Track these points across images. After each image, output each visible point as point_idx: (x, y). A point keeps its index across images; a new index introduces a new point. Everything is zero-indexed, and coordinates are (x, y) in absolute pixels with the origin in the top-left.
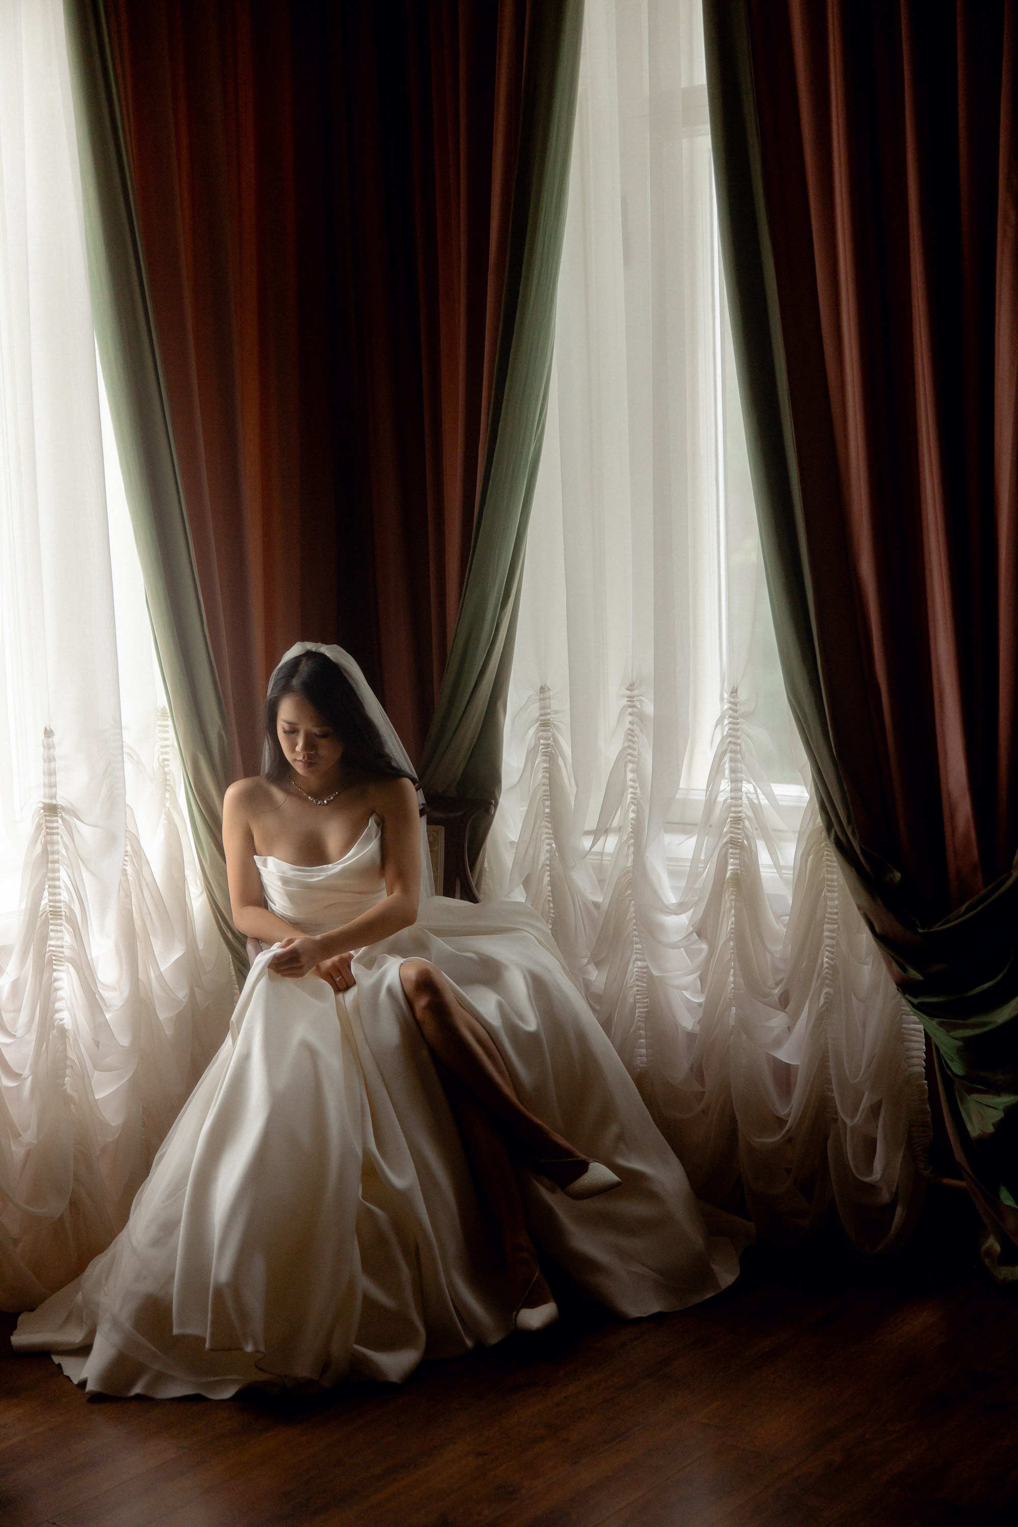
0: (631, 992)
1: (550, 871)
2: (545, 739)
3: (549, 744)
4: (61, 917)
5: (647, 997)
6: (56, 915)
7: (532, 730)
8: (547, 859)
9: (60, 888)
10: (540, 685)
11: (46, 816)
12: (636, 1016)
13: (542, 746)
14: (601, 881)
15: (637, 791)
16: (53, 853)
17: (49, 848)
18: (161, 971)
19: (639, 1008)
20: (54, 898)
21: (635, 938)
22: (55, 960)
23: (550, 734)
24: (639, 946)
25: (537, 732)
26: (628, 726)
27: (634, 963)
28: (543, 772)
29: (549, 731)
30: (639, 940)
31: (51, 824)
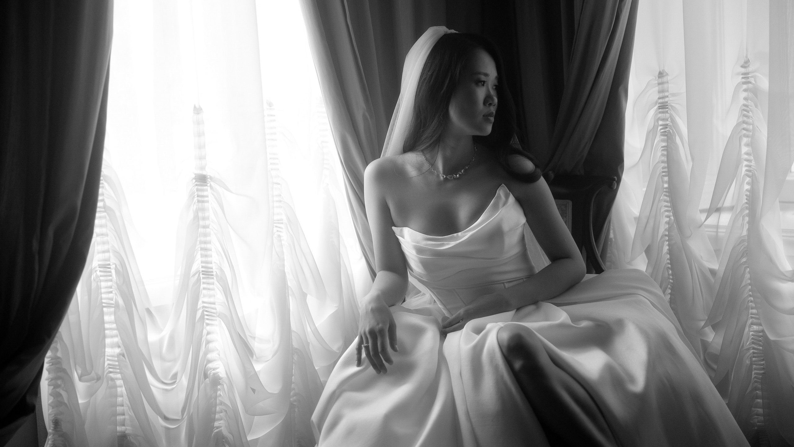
0: (748, 354)
1: (668, 240)
2: (663, 120)
3: (667, 125)
4: (212, 276)
5: (763, 360)
6: (208, 275)
7: (652, 112)
8: (666, 230)
9: (211, 250)
10: (659, 71)
11: (196, 185)
12: (752, 378)
13: (661, 127)
14: (717, 251)
15: (752, 164)
16: (204, 219)
17: (200, 214)
18: (317, 326)
19: (755, 369)
20: (206, 259)
21: (750, 304)
22: (207, 315)
23: (668, 115)
24: (754, 311)
25: (656, 114)
26: (743, 102)
27: (750, 327)
28: (662, 150)
29: (667, 112)
30: (754, 305)
31: (202, 193)
